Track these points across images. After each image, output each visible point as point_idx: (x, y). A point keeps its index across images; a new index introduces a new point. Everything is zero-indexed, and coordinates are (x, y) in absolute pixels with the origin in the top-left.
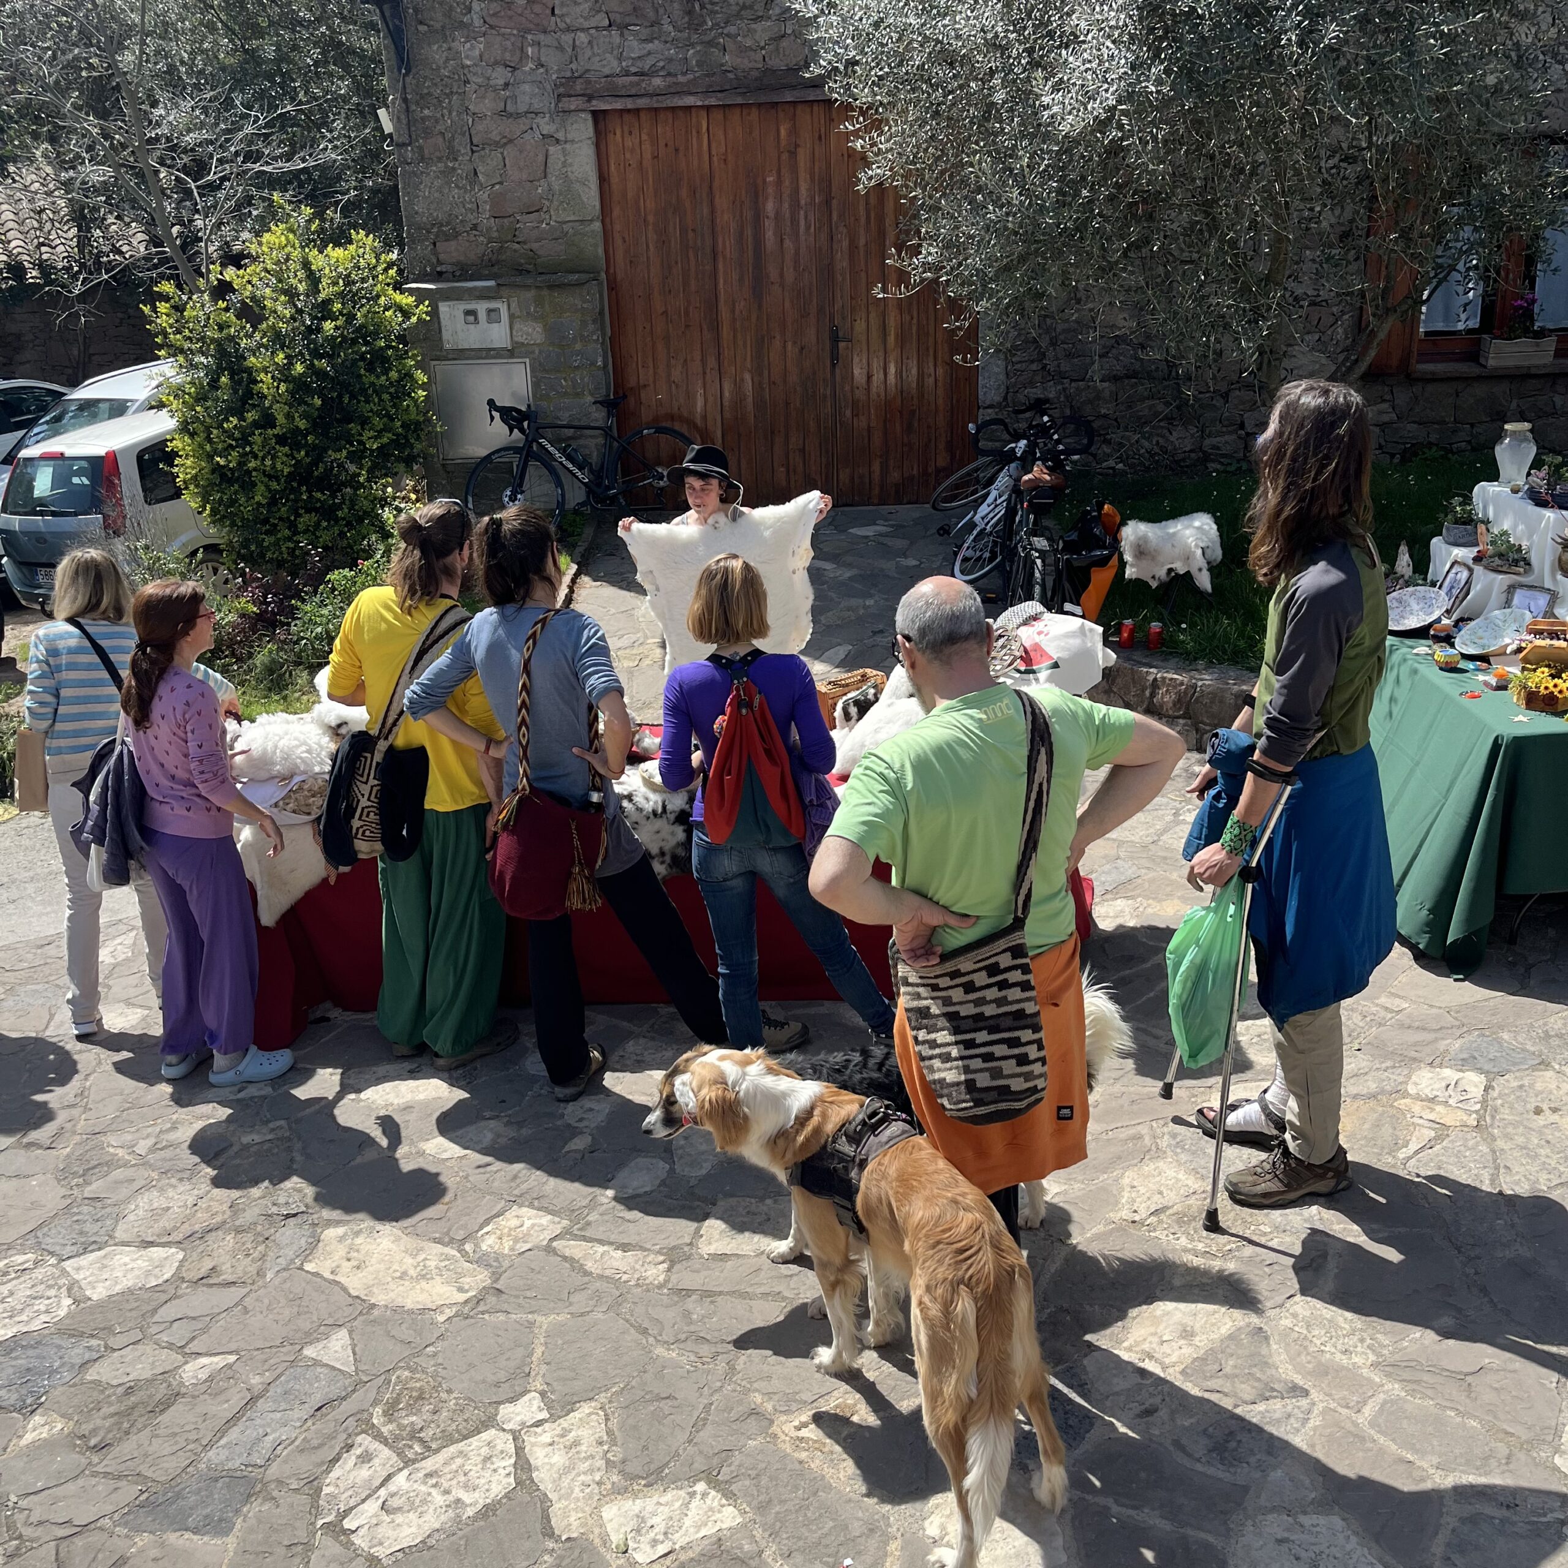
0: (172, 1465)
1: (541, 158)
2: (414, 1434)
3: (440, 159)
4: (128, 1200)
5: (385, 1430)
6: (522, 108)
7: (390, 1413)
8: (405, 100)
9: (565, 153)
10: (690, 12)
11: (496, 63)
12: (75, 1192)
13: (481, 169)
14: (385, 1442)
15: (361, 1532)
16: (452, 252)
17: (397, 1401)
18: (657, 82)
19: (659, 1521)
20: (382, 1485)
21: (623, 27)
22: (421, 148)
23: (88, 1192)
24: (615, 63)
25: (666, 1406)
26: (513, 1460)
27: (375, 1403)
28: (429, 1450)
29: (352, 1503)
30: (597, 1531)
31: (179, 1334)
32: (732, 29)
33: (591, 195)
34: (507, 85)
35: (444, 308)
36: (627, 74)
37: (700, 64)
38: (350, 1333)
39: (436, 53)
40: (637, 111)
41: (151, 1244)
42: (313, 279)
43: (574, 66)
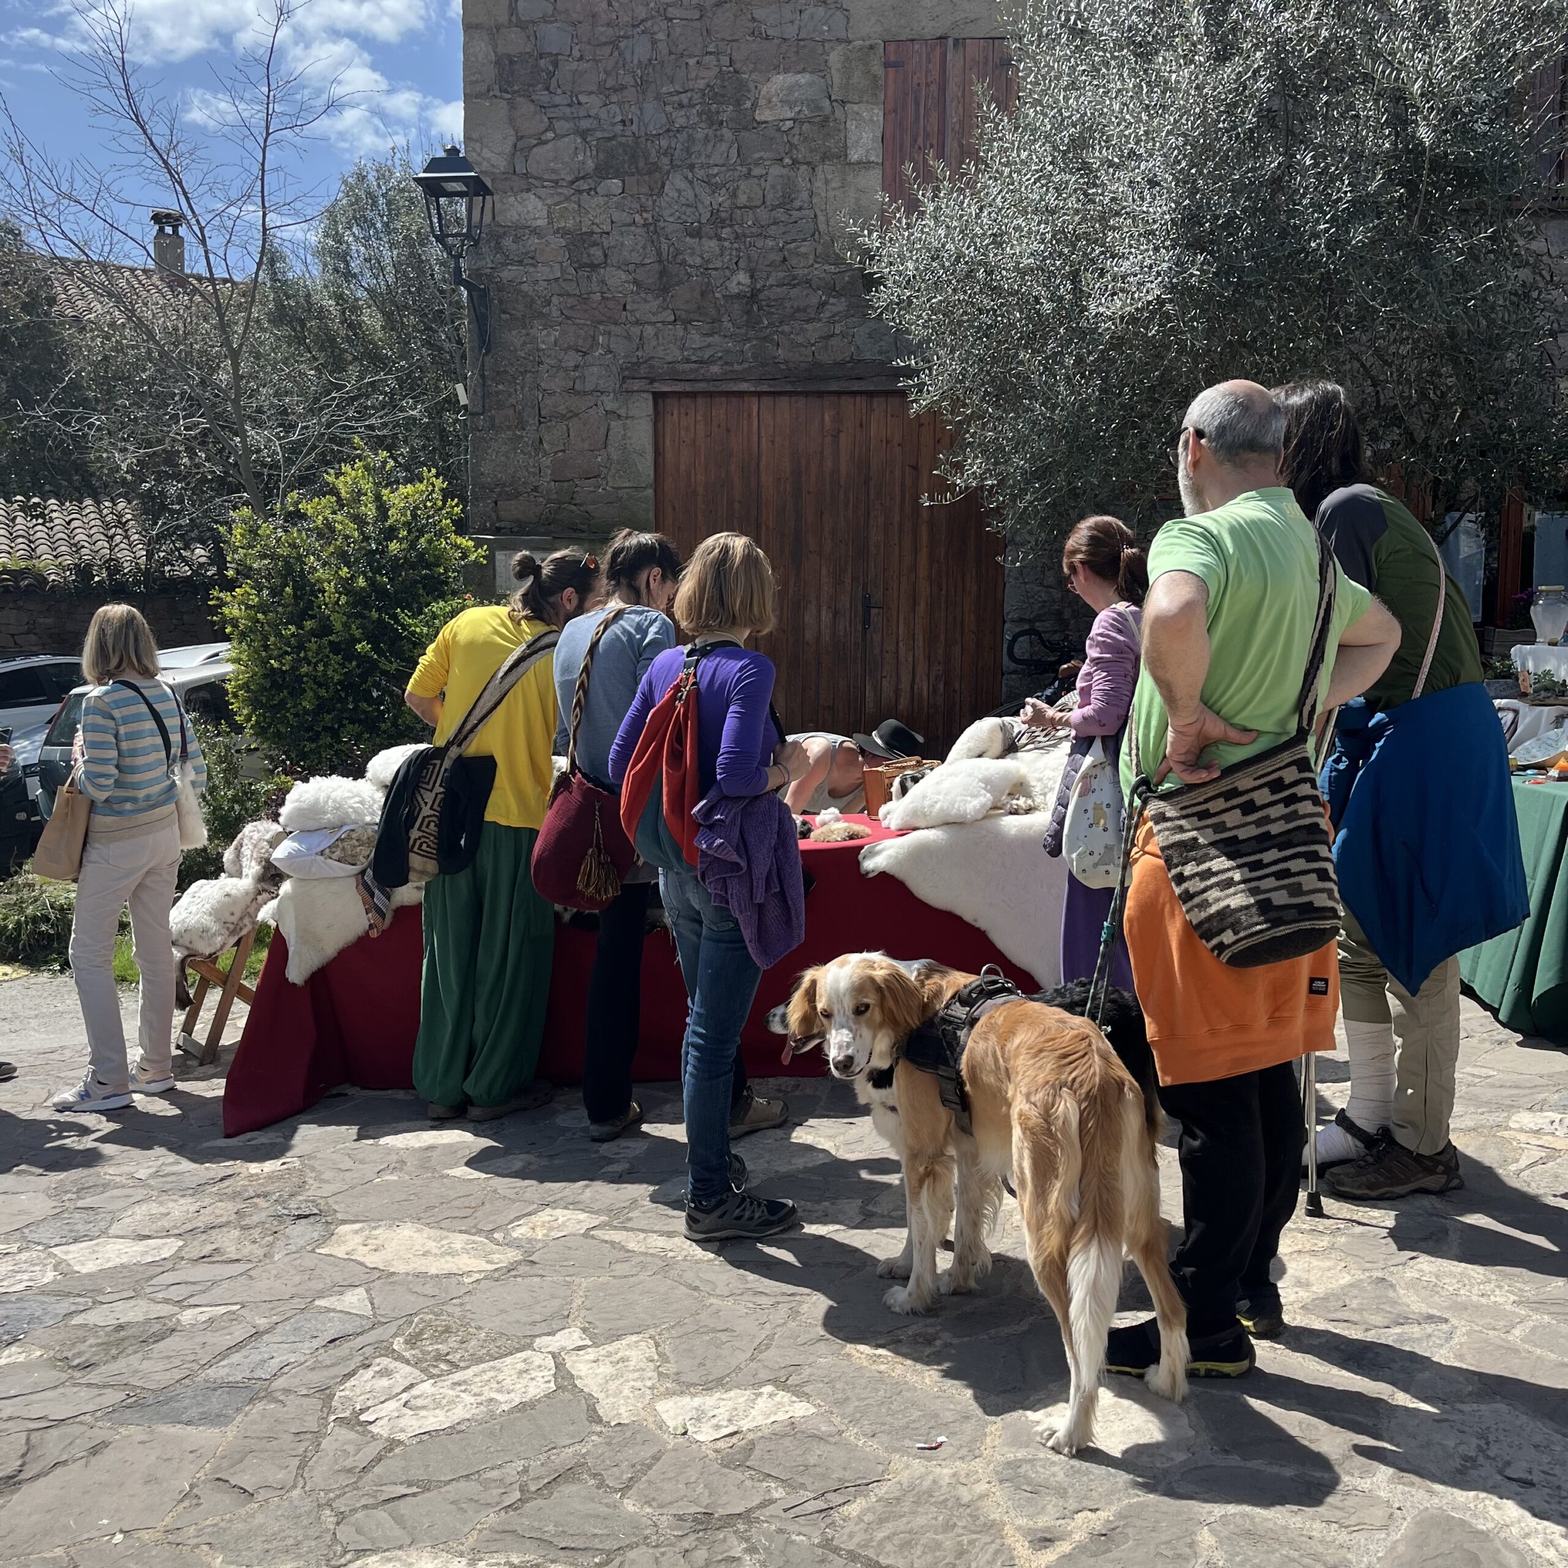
0: (166, 1378)
1: (603, 431)
2: (439, 1357)
3: (509, 428)
4: (125, 1209)
5: (407, 1354)
6: (589, 387)
7: (412, 1341)
8: (483, 376)
9: (624, 426)
10: (748, 312)
11: (569, 348)
12: (67, 1204)
13: (546, 437)
14: (407, 1362)
15: (379, 1423)
16: (512, 510)
17: (422, 1332)
18: (715, 369)
19: (723, 1413)
20: (404, 1391)
21: (687, 322)
22: (492, 418)
23: (80, 1204)
24: (678, 352)
25: (723, 1337)
26: (553, 1372)
27: (395, 1335)
28: (455, 1366)
29: (369, 1403)
30: (651, 1419)
31: (175, 1293)
32: (787, 328)
33: (646, 466)
34: (576, 367)
35: (500, 556)
36: (688, 361)
37: (755, 356)
38: (368, 1291)
39: (515, 337)
40: (693, 395)
41: (149, 1237)
42: (383, 510)
43: (640, 353)
